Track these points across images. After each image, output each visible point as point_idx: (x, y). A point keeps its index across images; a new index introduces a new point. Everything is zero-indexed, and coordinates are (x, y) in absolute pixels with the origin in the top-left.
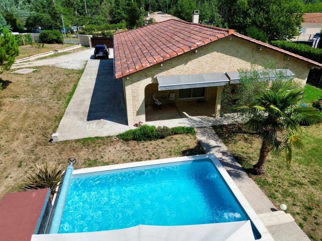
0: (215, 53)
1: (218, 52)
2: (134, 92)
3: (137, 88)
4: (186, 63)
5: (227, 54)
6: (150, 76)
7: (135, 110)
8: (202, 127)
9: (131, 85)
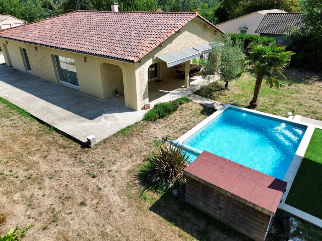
0: (186, 32)
1: (187, 31)
2: (141, 75)
3: (143, 71)
4: (171, 42)
5: (191, 32)
6: (151, 57)
7: (142, 94)
8: (189, 95)
9: (138, 69)
